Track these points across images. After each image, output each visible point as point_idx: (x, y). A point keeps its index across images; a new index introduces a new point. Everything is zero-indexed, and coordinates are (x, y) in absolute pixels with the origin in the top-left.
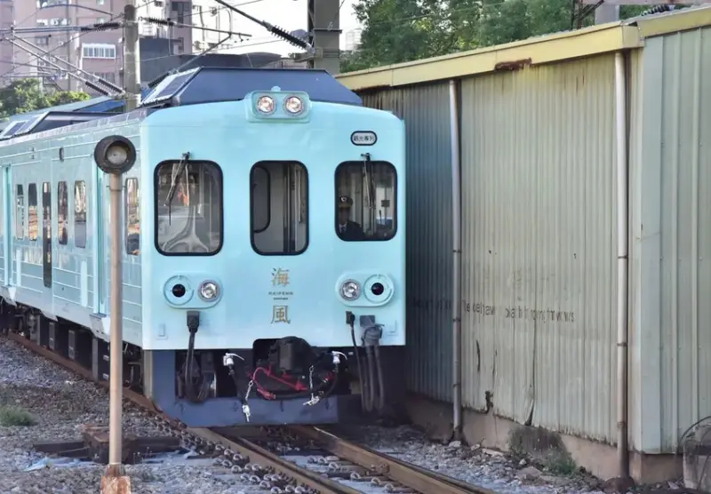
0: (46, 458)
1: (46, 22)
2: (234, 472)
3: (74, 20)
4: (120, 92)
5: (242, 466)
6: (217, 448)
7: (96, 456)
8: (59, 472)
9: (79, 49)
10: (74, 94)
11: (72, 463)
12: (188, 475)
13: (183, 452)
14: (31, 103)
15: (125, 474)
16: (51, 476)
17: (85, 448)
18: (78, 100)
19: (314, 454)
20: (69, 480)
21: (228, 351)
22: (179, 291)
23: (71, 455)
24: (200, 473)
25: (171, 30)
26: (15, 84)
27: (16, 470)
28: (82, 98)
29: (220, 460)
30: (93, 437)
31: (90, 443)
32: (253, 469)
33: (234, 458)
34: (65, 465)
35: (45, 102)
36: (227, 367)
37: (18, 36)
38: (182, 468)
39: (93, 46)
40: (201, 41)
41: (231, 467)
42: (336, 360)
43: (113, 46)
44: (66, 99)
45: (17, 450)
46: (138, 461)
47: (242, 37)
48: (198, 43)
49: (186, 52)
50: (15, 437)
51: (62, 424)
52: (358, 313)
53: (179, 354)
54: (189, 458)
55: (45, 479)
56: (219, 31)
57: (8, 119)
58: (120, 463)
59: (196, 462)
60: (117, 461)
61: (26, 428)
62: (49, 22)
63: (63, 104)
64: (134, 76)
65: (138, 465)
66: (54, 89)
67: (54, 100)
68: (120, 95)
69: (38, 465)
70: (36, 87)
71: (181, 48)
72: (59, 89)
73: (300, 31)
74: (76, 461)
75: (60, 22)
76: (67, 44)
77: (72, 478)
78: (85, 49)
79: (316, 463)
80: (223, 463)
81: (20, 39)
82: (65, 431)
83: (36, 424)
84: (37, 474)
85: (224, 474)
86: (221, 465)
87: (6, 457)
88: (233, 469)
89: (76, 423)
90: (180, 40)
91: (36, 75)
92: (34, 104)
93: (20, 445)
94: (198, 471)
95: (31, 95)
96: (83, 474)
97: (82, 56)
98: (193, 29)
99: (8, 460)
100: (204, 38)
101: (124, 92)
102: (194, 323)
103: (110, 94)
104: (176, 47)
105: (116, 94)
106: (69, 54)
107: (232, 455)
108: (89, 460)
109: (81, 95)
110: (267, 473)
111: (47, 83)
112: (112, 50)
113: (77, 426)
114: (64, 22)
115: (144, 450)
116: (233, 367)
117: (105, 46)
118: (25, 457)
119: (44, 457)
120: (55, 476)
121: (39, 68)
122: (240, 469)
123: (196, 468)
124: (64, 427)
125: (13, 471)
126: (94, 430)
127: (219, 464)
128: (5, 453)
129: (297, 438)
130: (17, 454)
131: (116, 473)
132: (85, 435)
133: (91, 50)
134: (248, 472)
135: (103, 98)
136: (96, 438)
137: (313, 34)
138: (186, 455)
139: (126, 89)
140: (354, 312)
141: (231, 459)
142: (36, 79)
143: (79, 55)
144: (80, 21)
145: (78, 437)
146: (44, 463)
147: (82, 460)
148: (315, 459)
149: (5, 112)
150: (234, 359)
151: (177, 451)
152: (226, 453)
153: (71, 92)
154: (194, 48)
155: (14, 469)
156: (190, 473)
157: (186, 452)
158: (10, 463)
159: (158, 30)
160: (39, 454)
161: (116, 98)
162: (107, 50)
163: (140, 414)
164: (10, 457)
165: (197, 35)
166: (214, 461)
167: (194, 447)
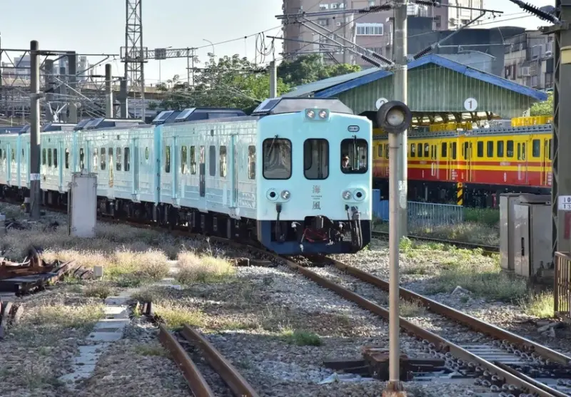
0: (335, 374)
1: (326, 6)
2: (493, 391)
3: (349, 4)
4: (390, 63)
5: (500, 386)
6: (477, 370)
7: (375, 374)
8: (346, 386)
9: (353, 28)
10: (348, 66)
11: (355, 379)
12: (453, 392)
13: (447, 372)
14: (314, 75)
15: (402, 389)
16: (340, 389)
17: (366, 366)
18: (352, 71)
19: (564, 378)
20: (354, 393)
21: (294, 221)
22: (273, 195)
23: (355, 372)
24: (463, 391)
25: (430, 10)
26: (301, 59)
27: (311, 383)
28: (355, 69)
29: (480, 380)
30: (372, 358)
31: (370, 362)
32: (510, 388)
33: (493, 379)
34: (351, 380)
35: (325, 73)
36: (293, 228)
37: (308, 19)
38: (448, 386)
39: (365, 25)
40: (456, 18)
41: (490, 386)
42: (341, 226)
43: (381, 25)
44: (342, 70)
45: (311, 366)
46: (410, 379)
47: (495, 14)
48: (452, 20)
49: (442, 29)
50: (309, 355)
51: (345, 345)
52: (350, 206)
53: (273, 223)
54: (453, 377)
55: (335, 392)
56: (471, 9)
57: (296, 88)
58: (398, 380)
59: (459, 381)
60: (396, 378)
61: (316, 348)
62: (329, 6)
63: (339, 75)
64: (402, 50)
65: (410, 382)
66: (332, 62)
67: (332, 71)
68: (390, 66)
69: (329, 380)
70: (318, 62)
71: (438, 25)
72: (337, 62)
73: (549, 7)
74: (358, 376)
75: (338, 6)
76: (344, 25)
77: (357, 391)
78: (358, 28)
79: (565, 385)
80: (483, 383)
81: (310, 21)
82: (348, 351)
83: (325, 345)
84: (329, 387)
85: (484, 392)
86: (481, 385)
87: (302, 371)
88: (491, 388)
89: (357, 345)
90: (437, 18)
91: (318, 51)
92: (316, 75)
93: (312, 362)
94: (461, 389)
95: (313, 68)
96: (365, 388)
97: (356, 34)
98: (449, 8)
99: (304, 374)
100: (458, 15)
101: (393, 63)
102: (279, 208)
103: (382, 66)
104: (434, 24)
105: (386, 65)
106: (345, 33)
107: (491, 376)
108: (369, 376)
109: (354, 66)
110: (522, 392)
111: (328, 57)
112: (380, 28)
113: (358, 347)
114: (342, 6)
115: (415, 369)
116: (296, 228)
117: (374, 25)
118: (316, 372)
119: (332, 373)
120: (343, 389)
121: (321, 45)
122: (498, 388)
123: (460, 387)
124: (347, 348)
125: (309, 384)
126: (372, 351)
127: (479, 384)
128: (301, 368)
129: (547, 362)
130: (310, 370)
131: (395, 388)
132: (365, 355)
133: (363, 28)
134: (505, 391)
135: (375, 69)
136: (374, 358)
137: (560, 9)
138: (451, 375)
139: (395, 61)
140: (349, 205)
141: (490, 379)
142: (318, 54)
143: (353, 33)
144: (354, 4)
145: (359, 357)
146: (334, 377)
147: (363, 376)
148: (564, 381)
149: (293, 83)
150: (296, 224)
151: (442, 372)
152: (485, 374)
153: (346, 64)
154: (449, 24)
155: (309, 382)
156: (455, 391)
157: (450, 372)
158: (306, 377)
159: (419, 10)
160: (328, 370)
161: (387, 69)
162: (376, 28)
163: (409, 338)
164: (305, 372)
165: (452, 13)
166: (475, 380)
167: (457, 368)
